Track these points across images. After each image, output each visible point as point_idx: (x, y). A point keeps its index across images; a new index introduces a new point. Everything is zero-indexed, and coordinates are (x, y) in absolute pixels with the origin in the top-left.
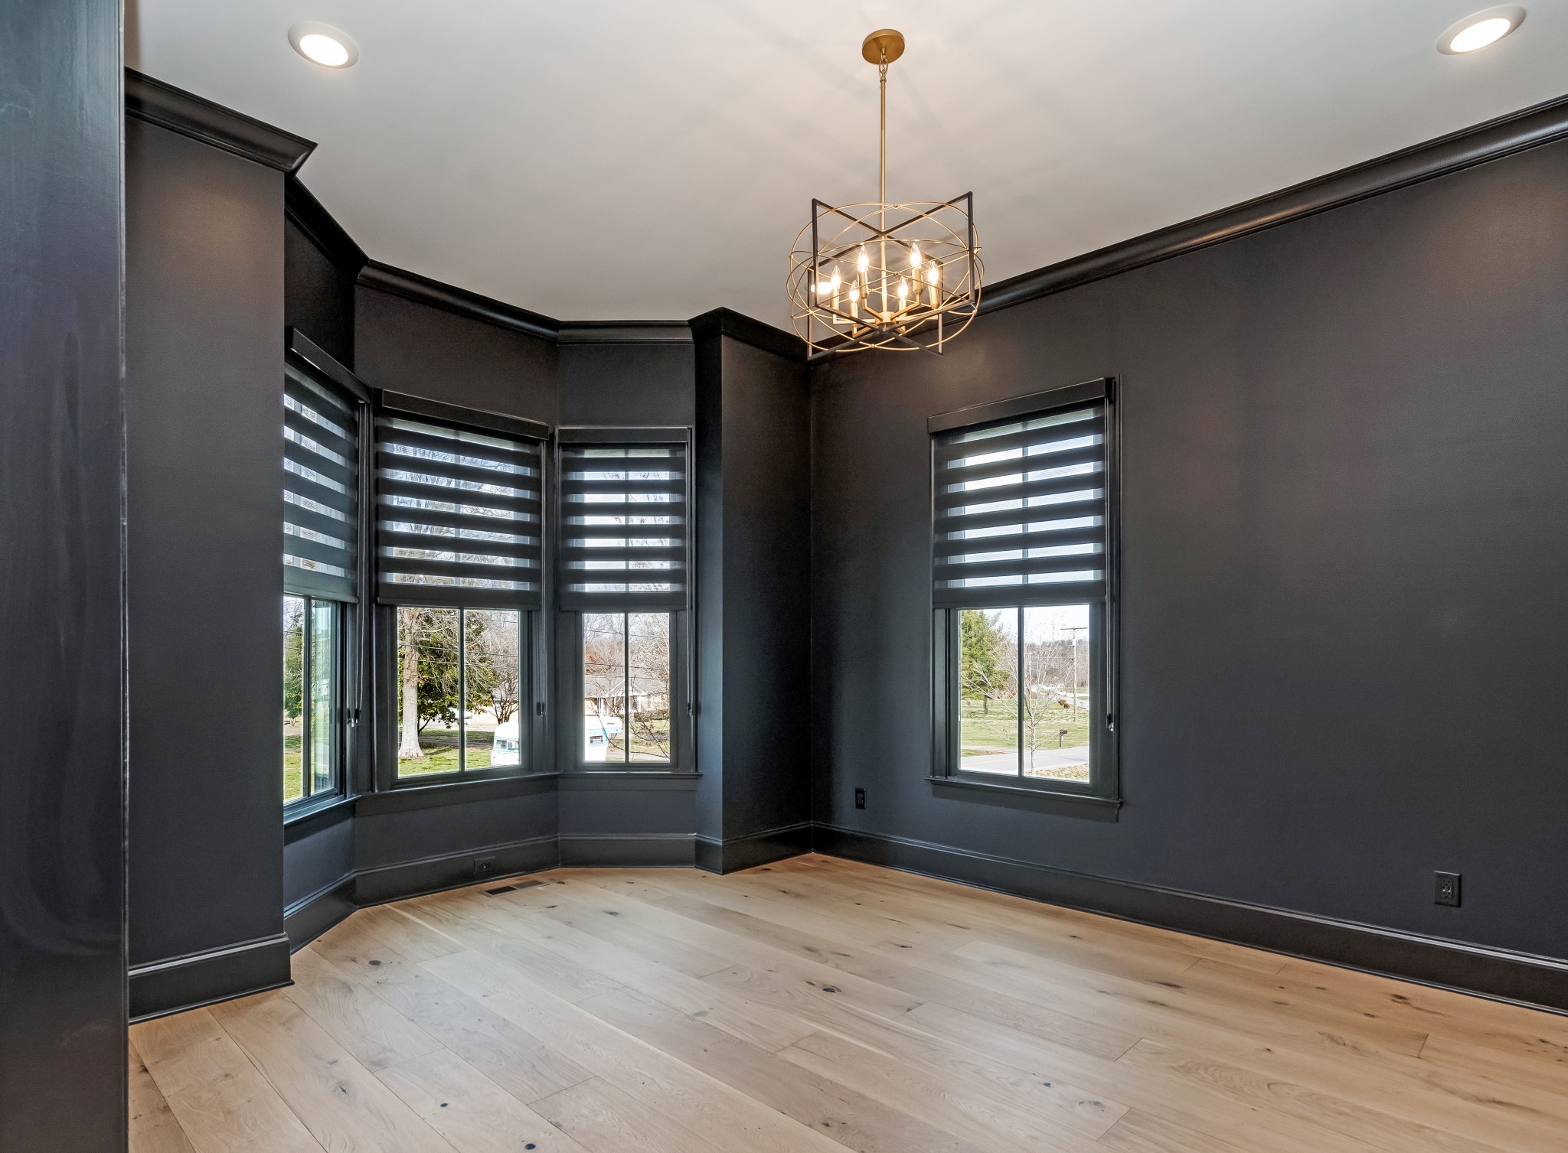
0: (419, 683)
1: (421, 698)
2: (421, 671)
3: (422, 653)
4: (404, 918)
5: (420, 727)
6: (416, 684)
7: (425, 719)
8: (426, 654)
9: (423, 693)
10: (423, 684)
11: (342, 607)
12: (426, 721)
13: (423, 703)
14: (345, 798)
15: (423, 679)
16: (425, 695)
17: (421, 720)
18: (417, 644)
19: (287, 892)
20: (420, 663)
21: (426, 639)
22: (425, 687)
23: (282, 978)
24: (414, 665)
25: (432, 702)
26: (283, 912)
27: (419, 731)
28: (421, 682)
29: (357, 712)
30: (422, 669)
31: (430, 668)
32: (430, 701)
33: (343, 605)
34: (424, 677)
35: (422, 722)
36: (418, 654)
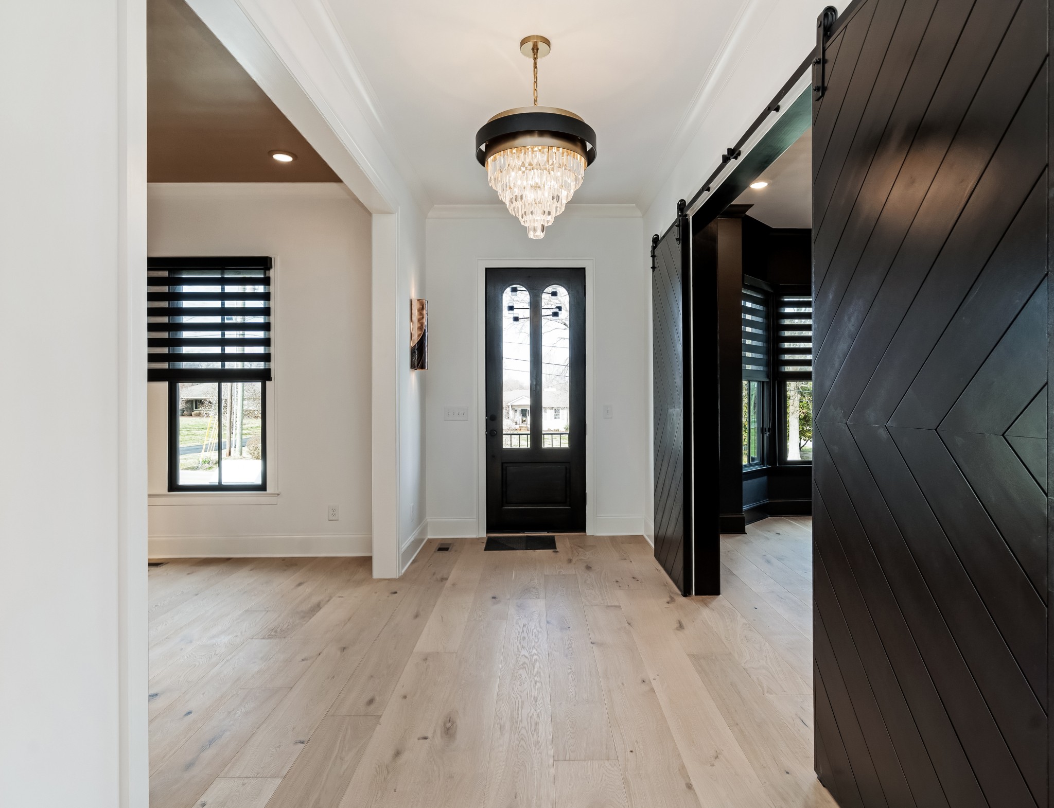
0: (800, 415)
1: (802, 426)
2: (802, 407)
3: (802, 395)
4: (791, 523)
5: (801, 446)
6: (798, 416)
7: (805, 440)
8: (805, 395)
9: (803, 422)
10: (803, 416)
11: (762, 384)
12: (805, 442)
13: (803, 429)
14: (764, 466)
15: (803, 413)
16: (804, 424)
17: (802, 441)
18: (798, 389)
19: (744, 501)
20: (801, 402)
21: (805, 386)
22: (805, 418)
23: (742, 531)
24: (797, 403)
25: (810, 429)
26: (742, 508)
27: (801, 448)
28: (802, 414)
29: (769, 429)
30: (802, 405)
31: (808, 405)
32: (808, 428)
33: (763, 382)
34: (804, 411)
35: (803, 442)
36: (799, 396)
